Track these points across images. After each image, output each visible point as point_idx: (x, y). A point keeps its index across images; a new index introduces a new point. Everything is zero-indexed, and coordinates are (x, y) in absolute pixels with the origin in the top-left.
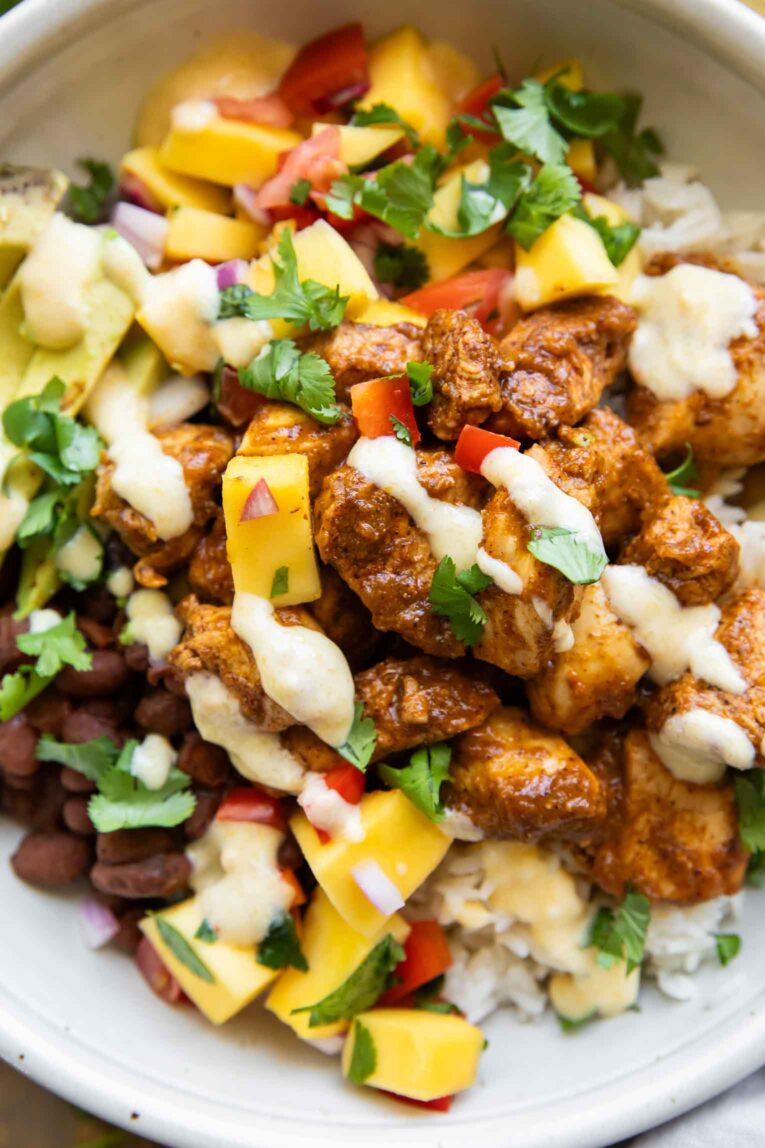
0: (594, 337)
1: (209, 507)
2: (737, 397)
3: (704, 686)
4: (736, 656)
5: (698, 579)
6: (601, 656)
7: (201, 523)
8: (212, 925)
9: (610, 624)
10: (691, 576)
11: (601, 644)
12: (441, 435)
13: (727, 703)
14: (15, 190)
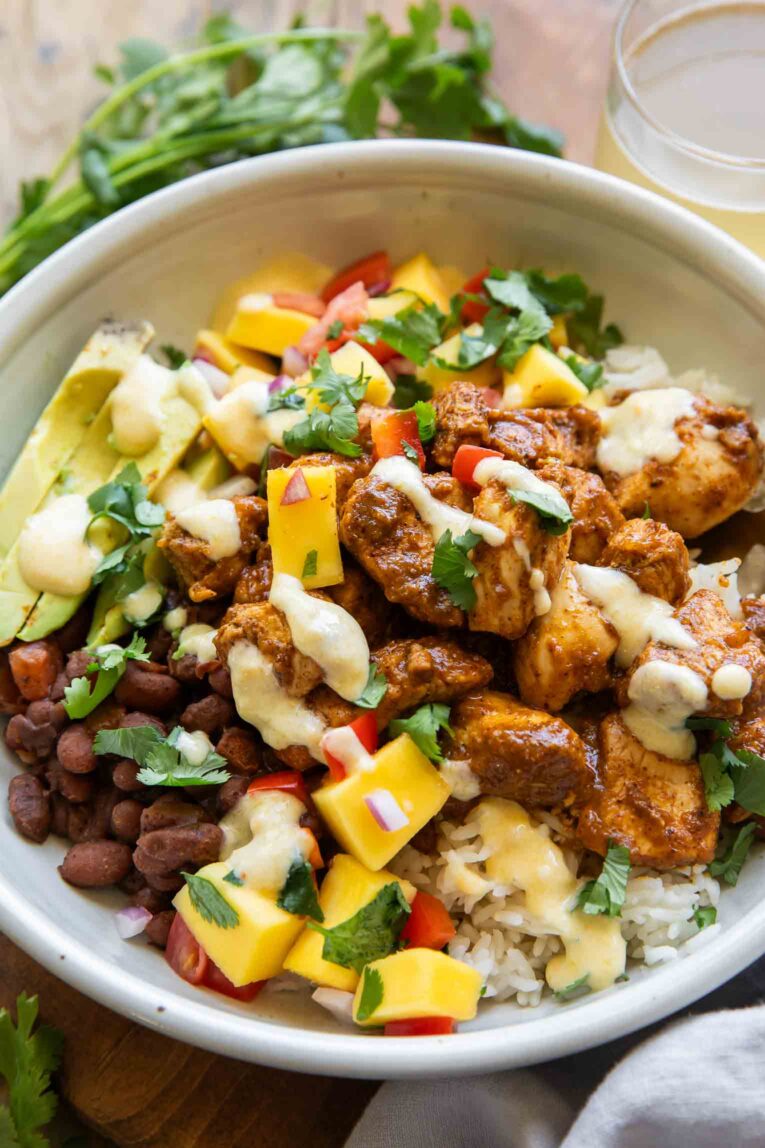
0: (566, 420)
1: (255, 539)
2: (682, 461)
3: (664, 646)
4: (689, 627)
5: (652, 565)
6: (576, 627)
7: (248, 551)
8: (237, 874)
9: (583, 603)
10: (647, 563)
11: (575, 617)
12: (442, 461)
13: (682, 656)
14: (114, 332)
